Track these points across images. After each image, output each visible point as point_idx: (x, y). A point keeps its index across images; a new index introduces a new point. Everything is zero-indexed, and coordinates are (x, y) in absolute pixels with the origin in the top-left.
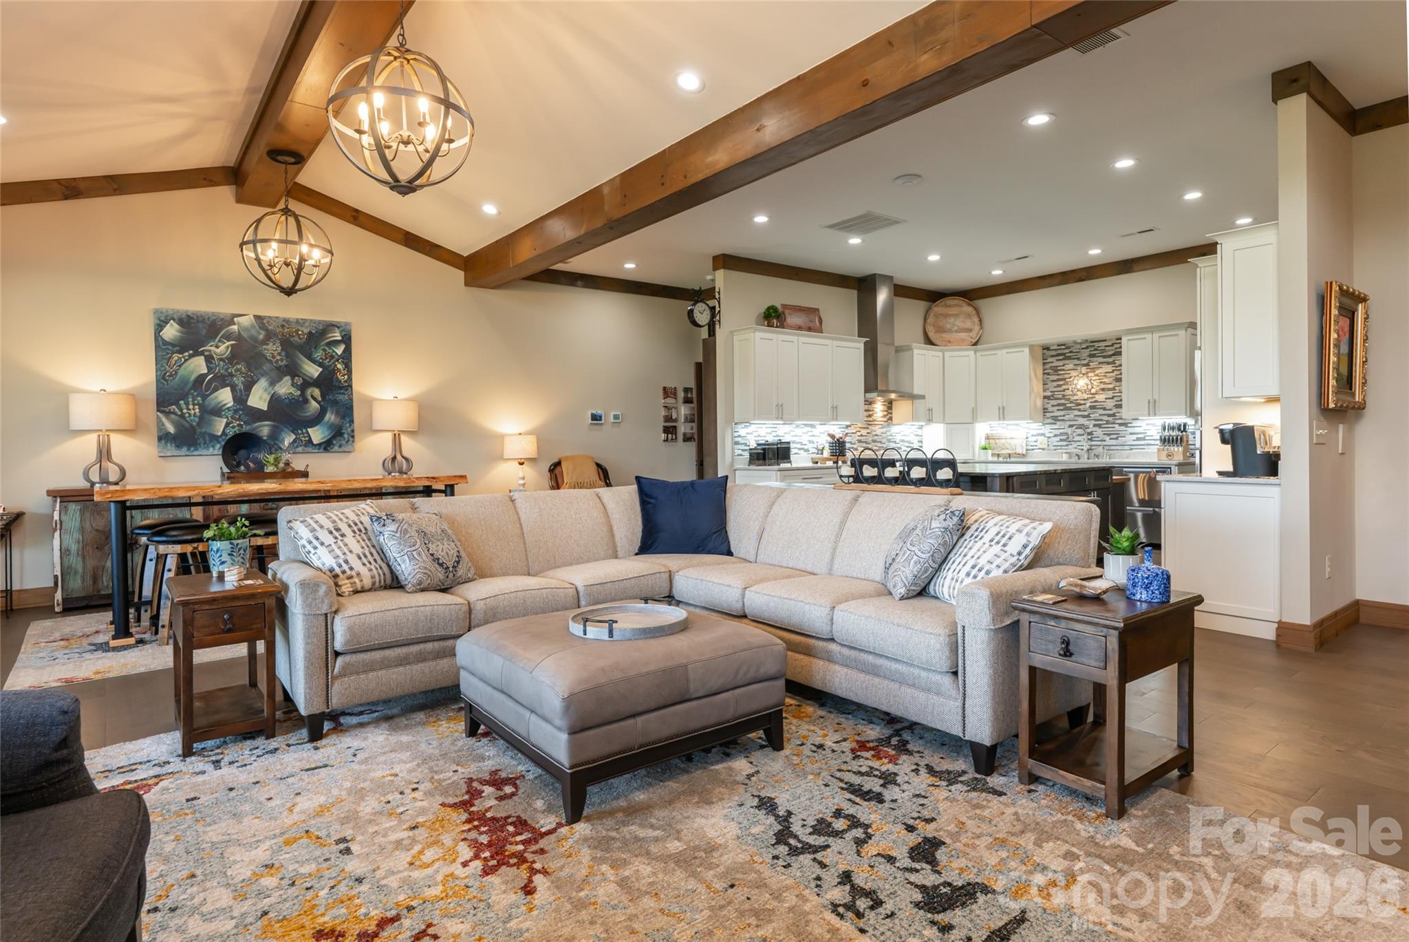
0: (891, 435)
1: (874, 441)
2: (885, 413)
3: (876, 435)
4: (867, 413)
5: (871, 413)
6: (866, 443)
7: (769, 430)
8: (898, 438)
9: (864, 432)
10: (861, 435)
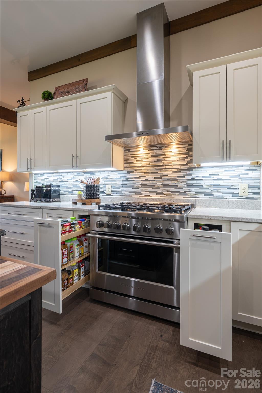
0: (193, 179)
1: (165, 186)
2: (184, 156)
3: (169, 180)
4: (155, 159)
5: (161, 157)
6: (153, 187)
7: (56, 178)
8: (206, 182)
9: (151, 177)
10: (147, 180)
